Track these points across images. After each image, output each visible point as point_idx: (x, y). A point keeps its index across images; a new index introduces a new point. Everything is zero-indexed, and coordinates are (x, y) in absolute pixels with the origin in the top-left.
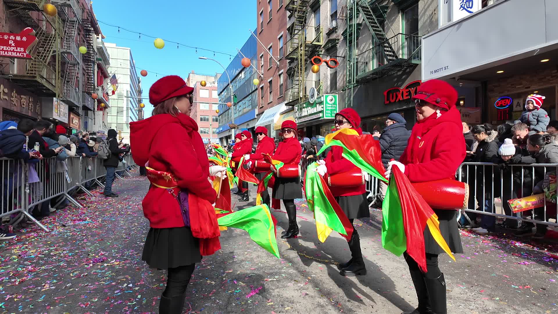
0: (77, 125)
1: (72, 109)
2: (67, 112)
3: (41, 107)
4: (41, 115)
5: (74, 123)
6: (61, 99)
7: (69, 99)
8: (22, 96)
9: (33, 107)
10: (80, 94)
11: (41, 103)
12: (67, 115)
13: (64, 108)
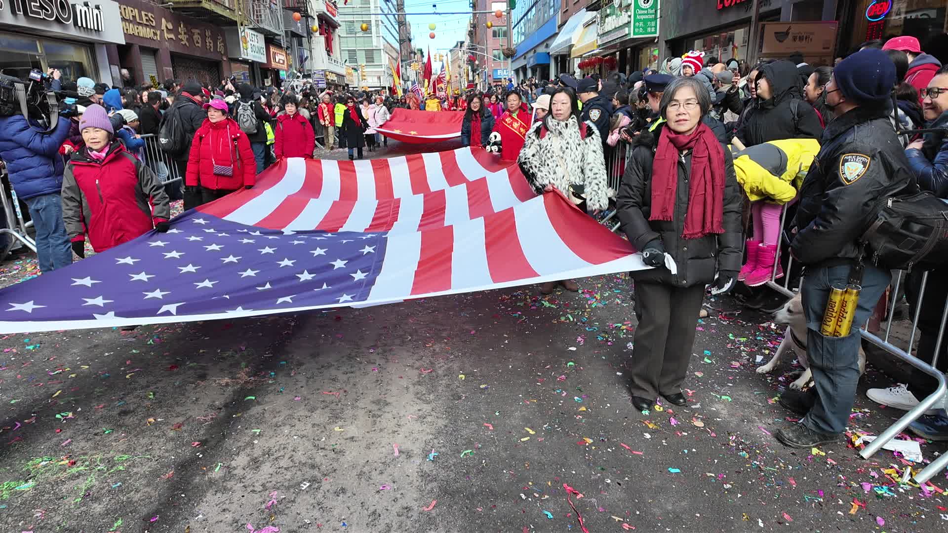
0: (283, 64)
1: (271, 40)
2: (264, 46)
3: (224, 41)
4: (226, 54)
5: (277, 60)
6: (251, 26)
7: (261, 26)
8: (193, 31)
9: (212, 45)
10: (280, 13)
11: (223, 36)
12: (264, 50)
13: (259, 41)
